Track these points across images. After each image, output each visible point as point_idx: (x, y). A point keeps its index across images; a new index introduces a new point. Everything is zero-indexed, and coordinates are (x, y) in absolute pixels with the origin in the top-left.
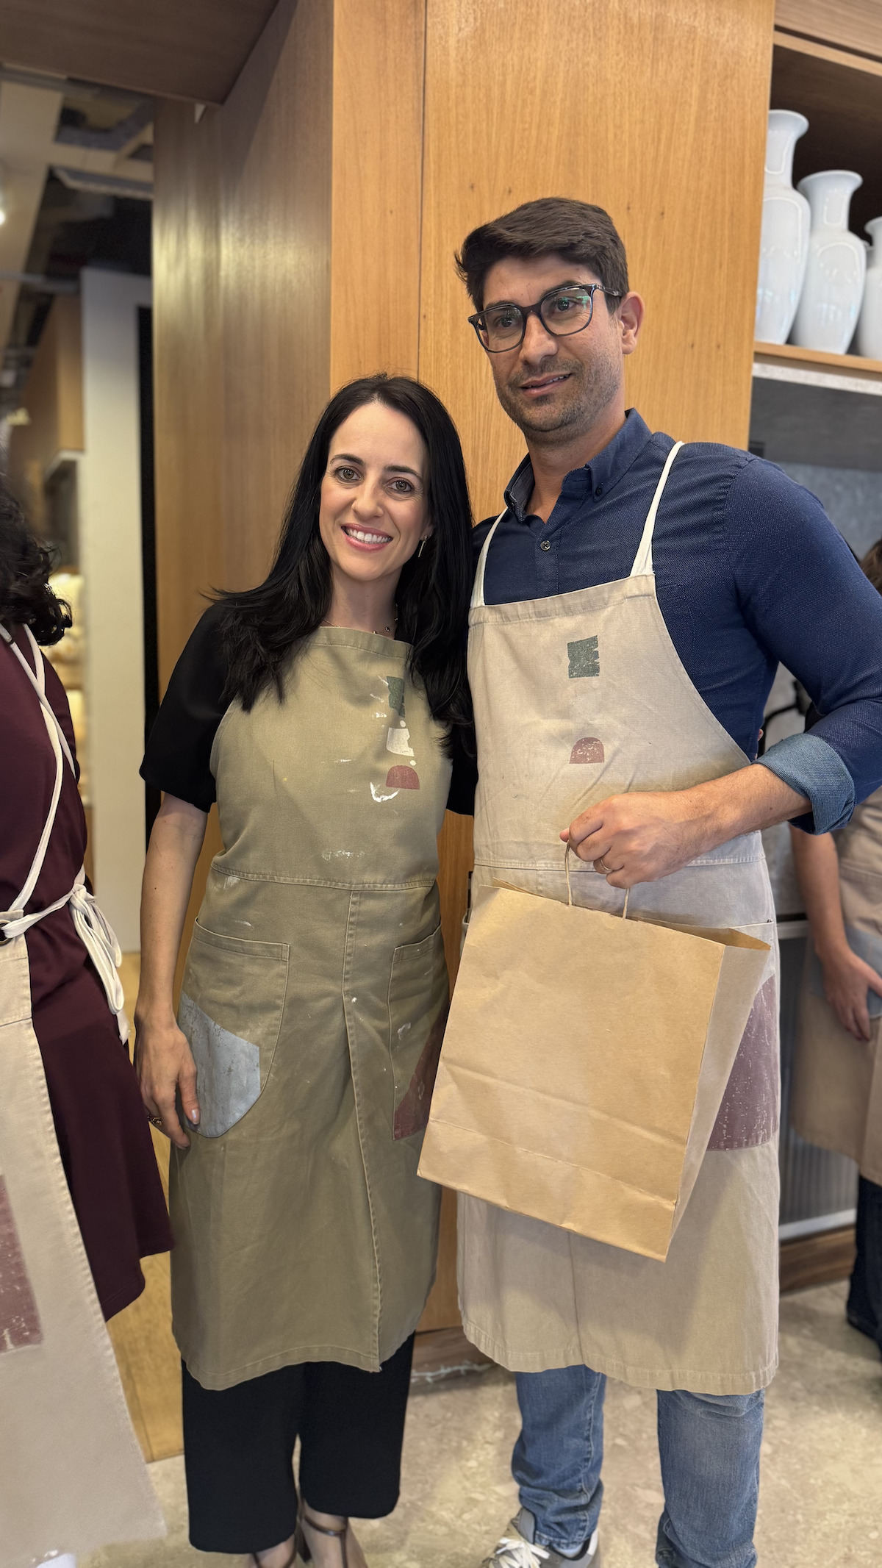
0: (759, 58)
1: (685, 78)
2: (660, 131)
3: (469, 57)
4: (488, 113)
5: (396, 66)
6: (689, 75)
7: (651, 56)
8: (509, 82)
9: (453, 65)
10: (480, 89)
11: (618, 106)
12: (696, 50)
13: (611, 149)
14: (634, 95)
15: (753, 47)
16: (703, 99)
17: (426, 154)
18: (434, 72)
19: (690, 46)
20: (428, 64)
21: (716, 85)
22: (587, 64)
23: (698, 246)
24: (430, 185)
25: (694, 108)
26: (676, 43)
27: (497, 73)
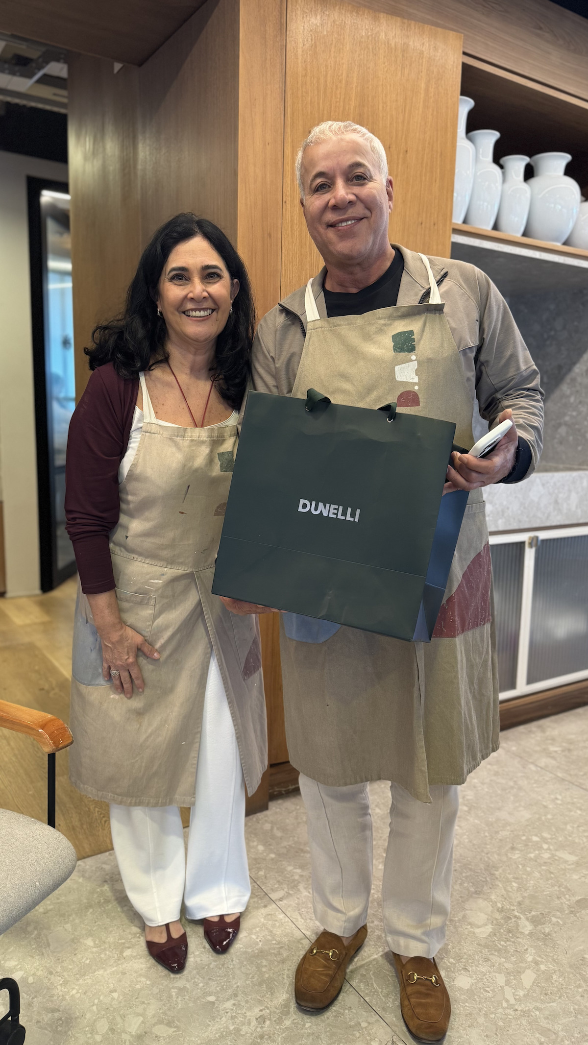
0: (455, 69)
1: (418, 78)
2: (405, 106)
3: (309, 61)
4: (318, 92)
5: (271, 63)
6: (420, 77)
7: (401, 65)
8: (329, 75)
9: (300, 65)
10: (314, 78)
11: (384, 92)
12: (424, 63)
13: (381, 115)
14: (392, 86)
15: (452, 63)
16: (427, 90)
17: (286, 113)
18: (290, 67)
19: (421, 61)
20: (287, 63)
21: (433, 83)
22: (369, 68)
23: (424, 170)
24: (288, 130)
25: (422, 95)
26: (414, 59)
27: (322, 70)
